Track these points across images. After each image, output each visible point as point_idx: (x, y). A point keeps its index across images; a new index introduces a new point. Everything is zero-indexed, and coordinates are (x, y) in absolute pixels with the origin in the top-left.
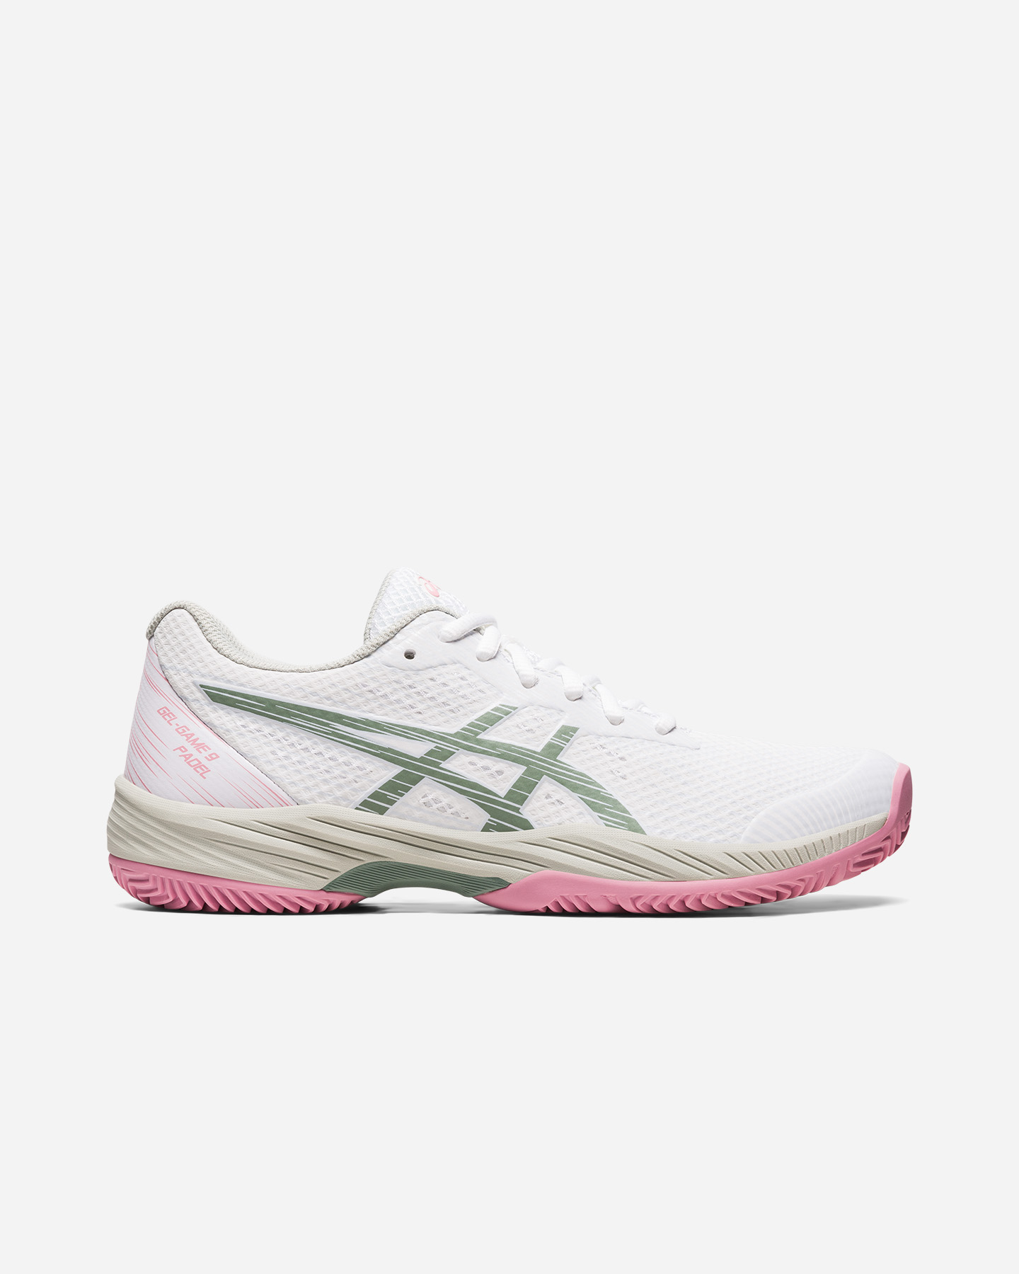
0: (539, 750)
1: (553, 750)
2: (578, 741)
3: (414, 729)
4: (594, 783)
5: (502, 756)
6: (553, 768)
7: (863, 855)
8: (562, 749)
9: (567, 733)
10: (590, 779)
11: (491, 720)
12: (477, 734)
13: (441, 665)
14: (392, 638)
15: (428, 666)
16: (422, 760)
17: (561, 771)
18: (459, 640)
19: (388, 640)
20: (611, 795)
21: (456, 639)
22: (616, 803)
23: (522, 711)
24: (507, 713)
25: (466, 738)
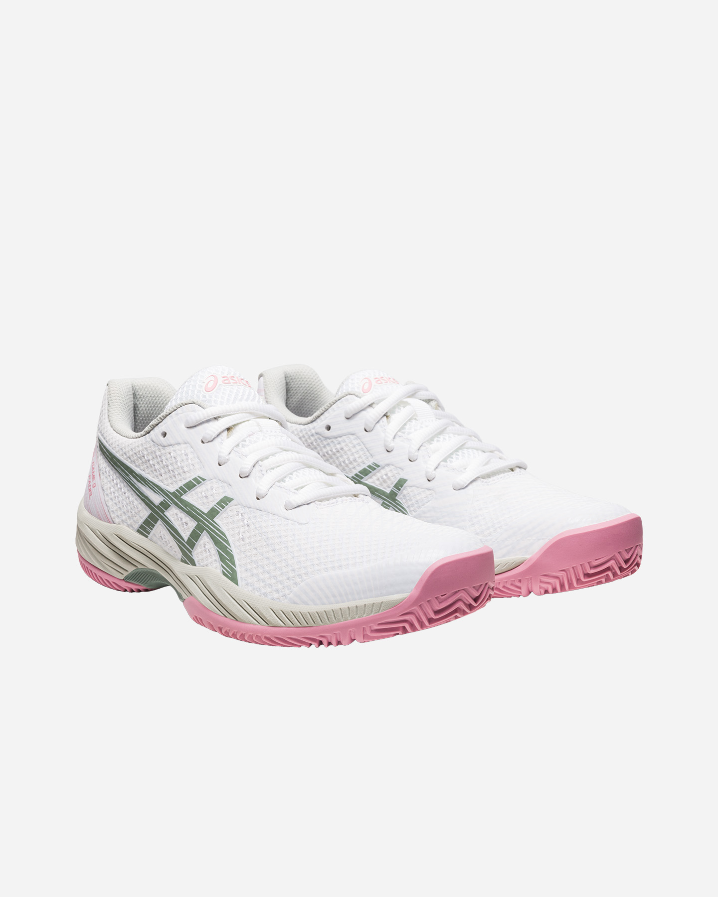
0: (206, 511)
1: (213, 513)
2: (230, 508)
3: (157, 486)
4: (227, 542)
5: (189, 513)
6: (210, 526)
7: (379, 624)
8: (218, 513)
9: (225, 501)
10: (226, 537)
11: (190, 486)
12: (182, 495)
13: (177, 444)
14: (161, 422)
15: (169, 444)
16: (158, 507)
17: (213, 528)
18: (195, 426)
19: (159, 423)
20: (232, 551)
21: (191, 425)
22: (232, 557)
23: (208, 482)
24: (199, 483)
25: (176, 497)
